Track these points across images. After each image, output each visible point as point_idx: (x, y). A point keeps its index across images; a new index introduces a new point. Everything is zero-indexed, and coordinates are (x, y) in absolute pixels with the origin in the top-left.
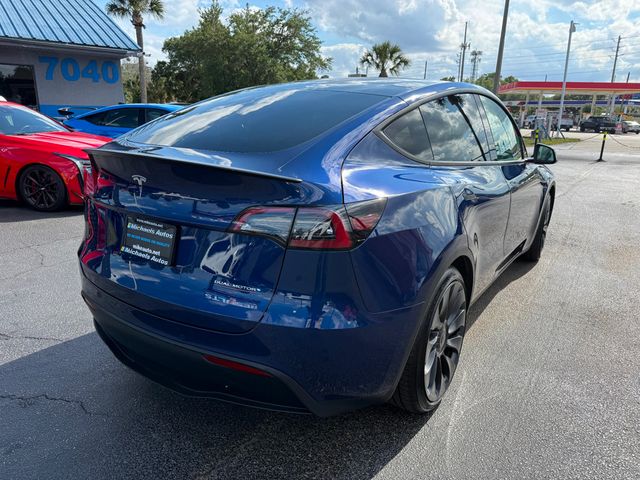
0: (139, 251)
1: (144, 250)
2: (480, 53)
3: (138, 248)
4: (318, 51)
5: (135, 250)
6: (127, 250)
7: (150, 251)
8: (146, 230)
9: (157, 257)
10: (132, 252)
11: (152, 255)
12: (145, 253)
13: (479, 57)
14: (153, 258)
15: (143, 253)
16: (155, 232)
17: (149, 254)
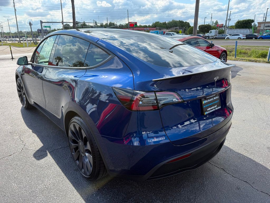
0: (211, 110)
1: (212, 108)
3: (210, 109)
5: (209, 111)
6: (207, 113)
8: (210, 100)
9: (217, 107)
10: (209, 112)
11: (215, 108)
12: (213, 109)
14: (216, 109)
15: (212, 109)
16: (213, 99)
17: (214, 108)
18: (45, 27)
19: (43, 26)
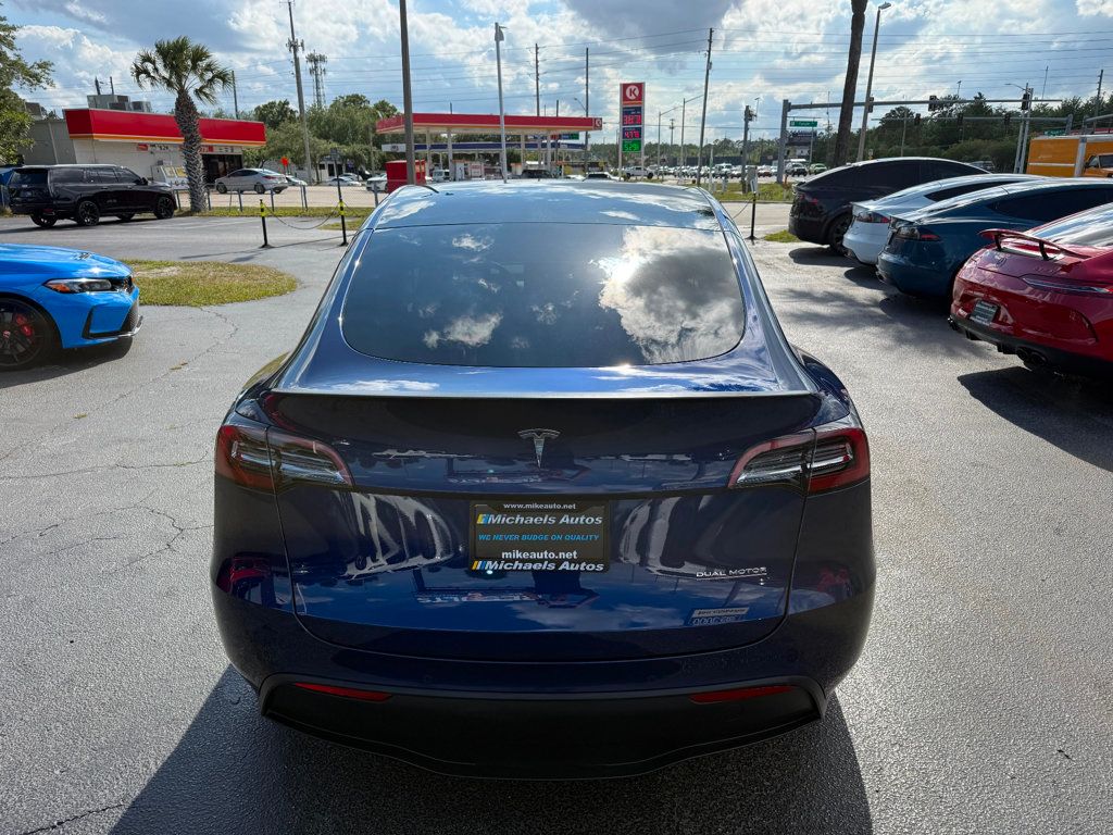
0: (522, 561)
1: (534, 555)
2: (322, 59)
3: (516, 554)
4: (11, 46)
5: (511, 560)
6: (490, 565)
7: (552, 555)
8: (533, 520)
9: (571, 561)
11: (558, 562)
12: (542, 561)
13: (322, 65)
15: (533, 561)
16: (558, 520)
17: (550, 561)
18: (797, 124)
19: (789, 120)
